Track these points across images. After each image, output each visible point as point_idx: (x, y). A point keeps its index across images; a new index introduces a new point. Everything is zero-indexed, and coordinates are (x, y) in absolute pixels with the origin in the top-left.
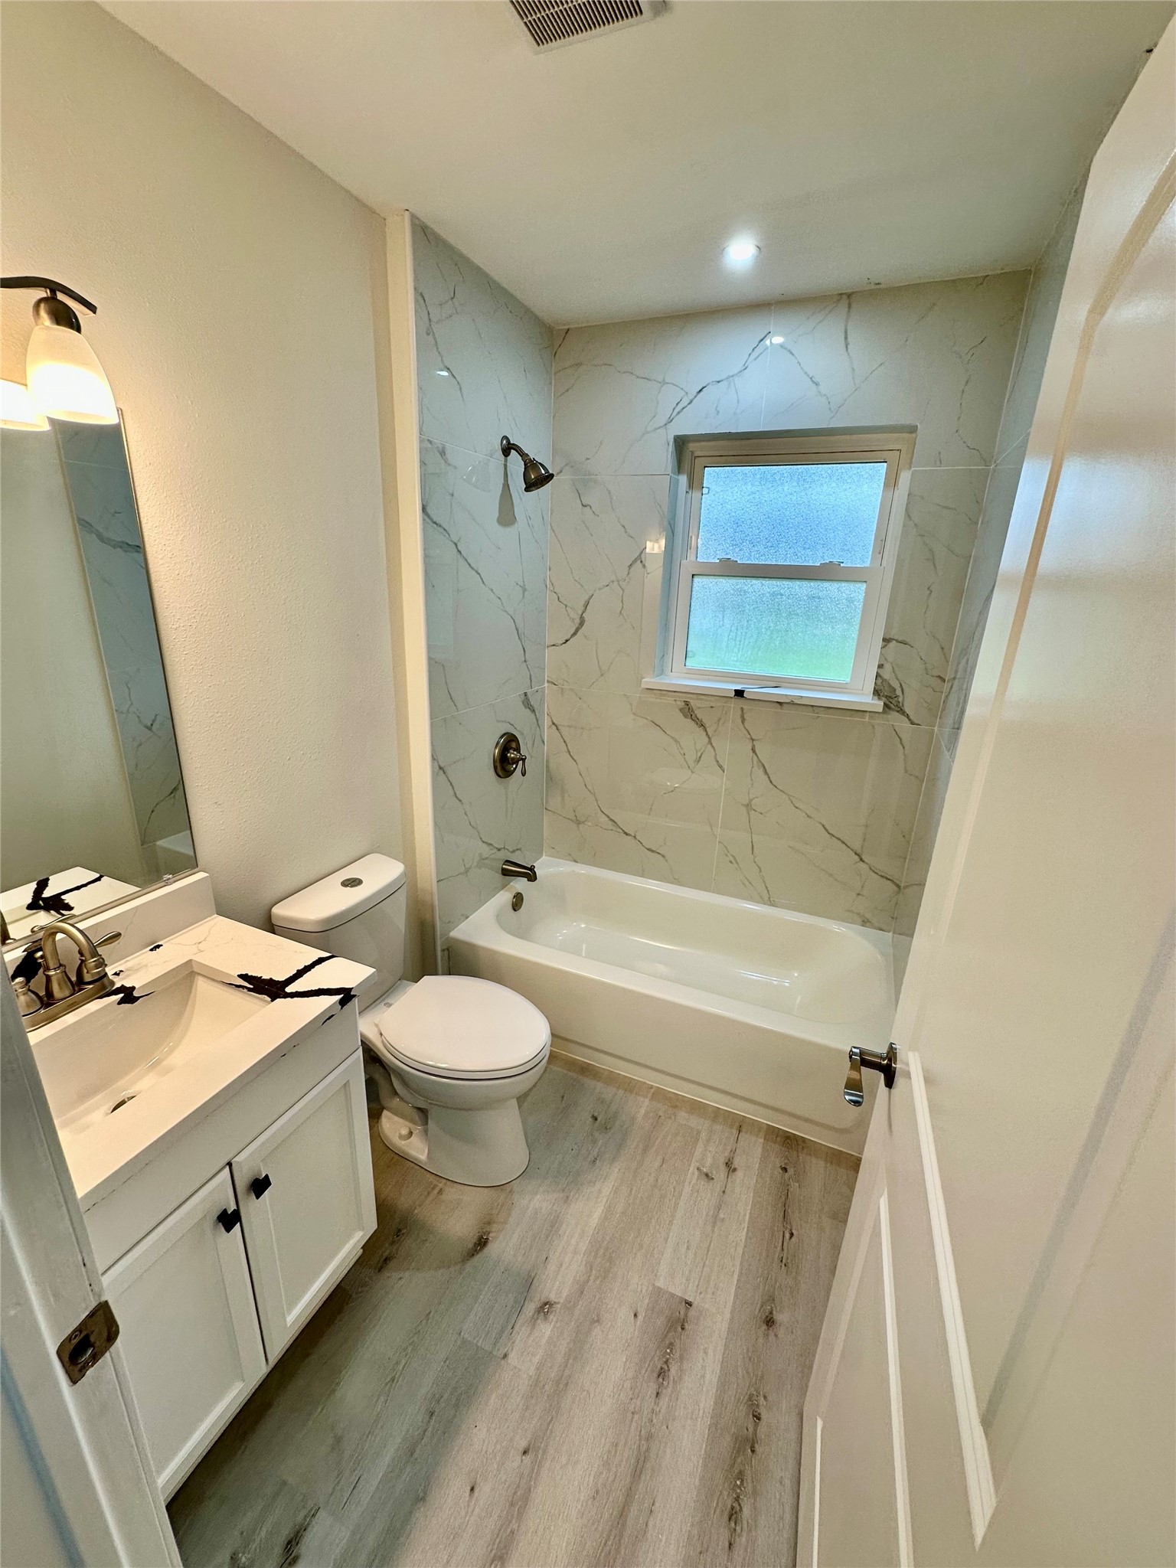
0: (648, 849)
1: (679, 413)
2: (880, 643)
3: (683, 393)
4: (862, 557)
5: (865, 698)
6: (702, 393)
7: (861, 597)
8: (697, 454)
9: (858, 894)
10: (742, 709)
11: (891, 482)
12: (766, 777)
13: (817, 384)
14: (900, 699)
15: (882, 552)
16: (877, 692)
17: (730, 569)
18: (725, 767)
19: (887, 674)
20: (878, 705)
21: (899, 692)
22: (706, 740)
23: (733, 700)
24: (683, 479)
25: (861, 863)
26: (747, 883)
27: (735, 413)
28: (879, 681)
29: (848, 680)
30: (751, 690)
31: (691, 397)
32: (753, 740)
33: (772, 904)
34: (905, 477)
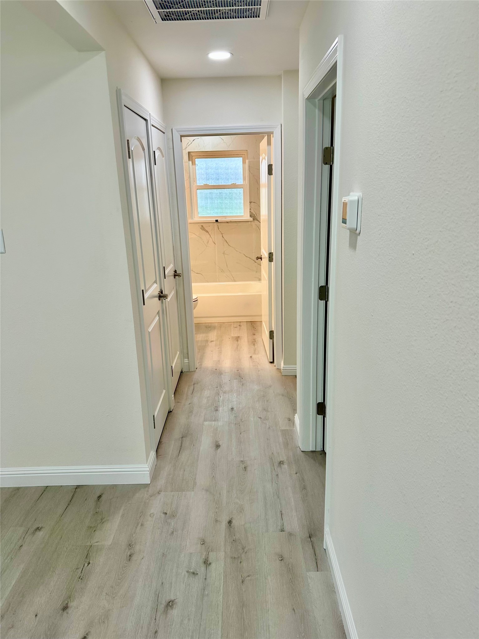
0: (196, 273)
1: (188, 146)
2: (249, 203)
3: (189, 141)
4: (240, 182)
5: (247, 217)
6: (194, 141)
7: (242, 192)
8: (193, 155)
9: (256, 272)
10: (218, 225)
11: (244, 162)
12: (227, 244)
13: (223, 140)
14: (256, 217)
15: (245, 180)
16: (251, 216)
17: (206, 187)
18: (216, 243)
19: (252, 211)
20: (252, 219)
21: (256, 215)
22: (209, 236)
23: (215, 223)
24: (191, 162)
25: (255, 263)
26: (227, 276)
27: (204, 146)
28: (251, 213)
29: (243, 214)
30: (219, 220)
31: (191, 142)
32: (222, 234)
33: (235, 281)
34: (247, 161)
